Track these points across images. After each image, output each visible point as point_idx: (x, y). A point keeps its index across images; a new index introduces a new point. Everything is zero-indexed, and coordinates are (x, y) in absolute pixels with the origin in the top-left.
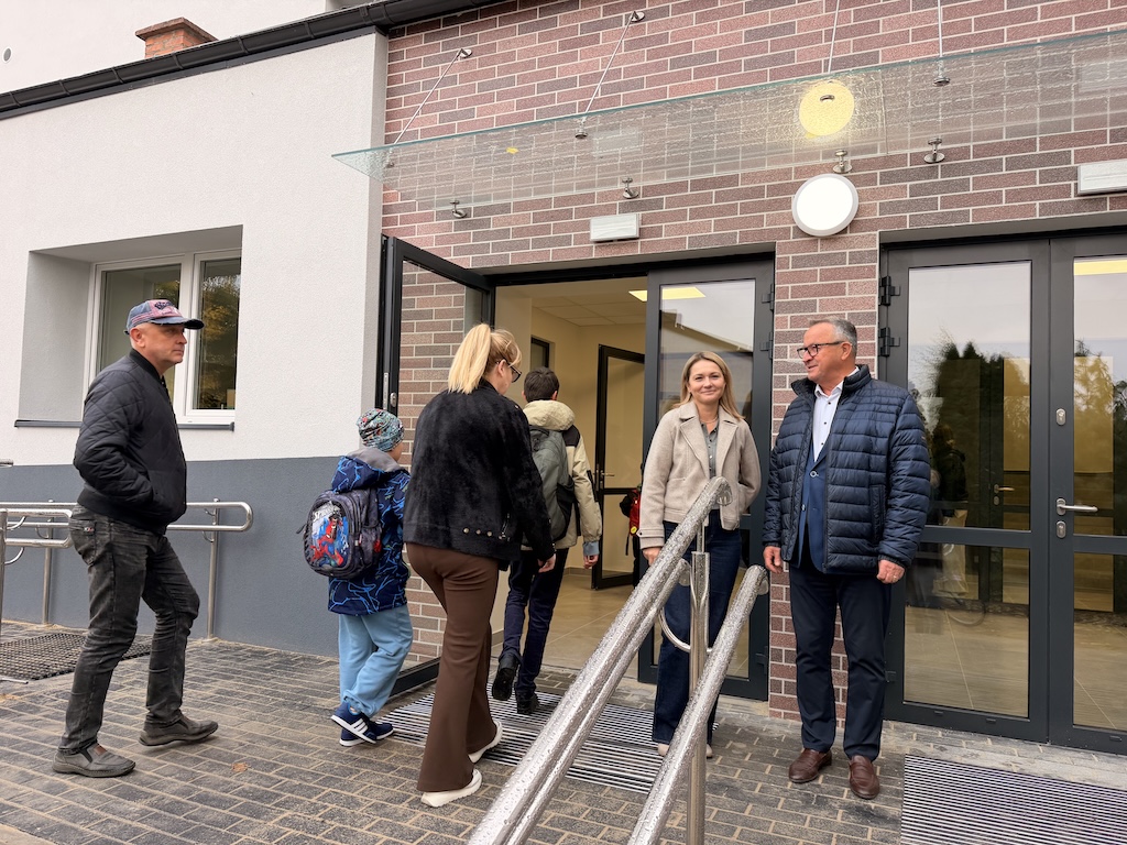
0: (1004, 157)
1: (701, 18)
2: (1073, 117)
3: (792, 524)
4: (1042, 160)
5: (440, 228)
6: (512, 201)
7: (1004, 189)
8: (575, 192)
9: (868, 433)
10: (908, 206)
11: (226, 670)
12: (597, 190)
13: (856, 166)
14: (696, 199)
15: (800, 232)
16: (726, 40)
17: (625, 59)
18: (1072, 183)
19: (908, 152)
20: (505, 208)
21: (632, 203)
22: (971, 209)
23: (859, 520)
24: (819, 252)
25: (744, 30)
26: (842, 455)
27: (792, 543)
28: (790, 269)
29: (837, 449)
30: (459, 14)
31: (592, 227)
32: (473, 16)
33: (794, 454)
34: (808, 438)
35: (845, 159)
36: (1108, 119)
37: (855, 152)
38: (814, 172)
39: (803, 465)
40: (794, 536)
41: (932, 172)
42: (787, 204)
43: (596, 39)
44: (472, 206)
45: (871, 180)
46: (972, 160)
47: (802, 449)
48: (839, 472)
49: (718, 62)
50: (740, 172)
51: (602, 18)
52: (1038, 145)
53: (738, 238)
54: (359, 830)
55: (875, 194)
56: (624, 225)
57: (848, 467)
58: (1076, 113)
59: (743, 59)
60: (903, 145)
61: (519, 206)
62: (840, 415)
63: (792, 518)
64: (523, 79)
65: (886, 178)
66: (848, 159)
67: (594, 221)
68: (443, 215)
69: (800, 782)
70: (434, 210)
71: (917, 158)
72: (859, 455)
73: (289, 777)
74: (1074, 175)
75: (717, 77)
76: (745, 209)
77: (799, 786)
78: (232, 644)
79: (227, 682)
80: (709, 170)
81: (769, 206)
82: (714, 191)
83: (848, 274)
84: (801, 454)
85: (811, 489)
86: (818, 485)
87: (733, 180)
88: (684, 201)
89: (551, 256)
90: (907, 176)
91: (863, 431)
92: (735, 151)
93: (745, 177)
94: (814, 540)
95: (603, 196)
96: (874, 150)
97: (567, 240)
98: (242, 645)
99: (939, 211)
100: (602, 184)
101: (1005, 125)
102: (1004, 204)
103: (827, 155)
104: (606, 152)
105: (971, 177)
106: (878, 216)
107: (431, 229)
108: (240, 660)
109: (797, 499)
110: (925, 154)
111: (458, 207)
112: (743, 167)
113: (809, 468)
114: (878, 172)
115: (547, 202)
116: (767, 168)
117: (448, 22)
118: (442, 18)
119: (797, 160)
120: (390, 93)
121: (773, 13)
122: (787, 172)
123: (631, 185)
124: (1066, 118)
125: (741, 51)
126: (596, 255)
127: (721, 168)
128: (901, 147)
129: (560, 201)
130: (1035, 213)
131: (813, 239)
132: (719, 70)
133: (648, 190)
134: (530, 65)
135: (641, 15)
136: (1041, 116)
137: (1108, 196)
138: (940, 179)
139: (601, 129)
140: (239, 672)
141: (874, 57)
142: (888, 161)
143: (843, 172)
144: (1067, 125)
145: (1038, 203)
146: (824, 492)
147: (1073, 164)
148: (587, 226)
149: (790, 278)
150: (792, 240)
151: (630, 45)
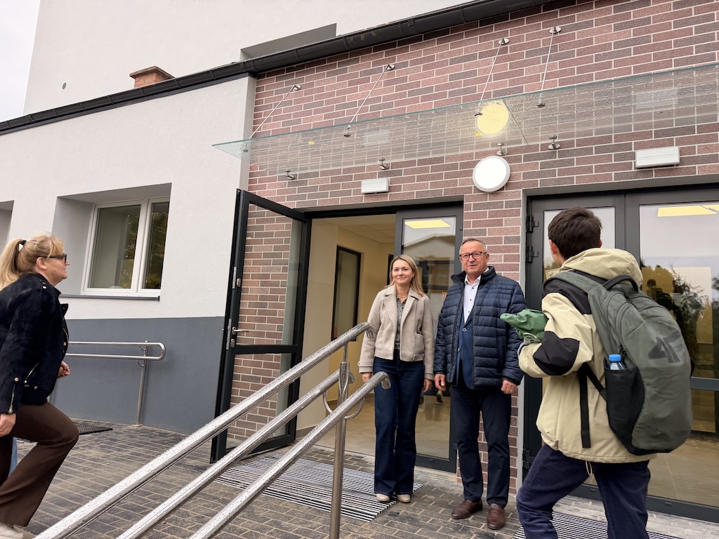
0: (594, 146)
1: (425, 68)
2: (633, 124)
3: (452, 360)
4: (616, 148)
5: (280, 185)
6: (319, 170)
7: (594, 165)
8: (354, 166)
9: (496, 305)
10: (539, 174)
11: (141, 442)
12: (366, 165)
13: (510, 151)
14: (420, 170)
15: (477, 190)
16: (438, 80)
17: (383, 91)
18: (633, 161)
19: (540, 143)
20: (316, 174)
21: (386, 171)
22: (575, 176)
23: (492, 357)
24: (488, 201)
25: (449, 74)
26: (481, 318)
27: (453, 371)
28: (472, 211)
29: (478, 314)
30: (295, 66)
31: (362, 186)
32: (302, 67)
33: (453, 318)
34: (461, 308)
35: (503, 147)
36: (653, 124)
37: (509, 143)
38: (486, 154)
39: (458, 324)
40: (454, 367)
41: (552, 155)
42: (470, 173)
43: (368, 80)
44: (298, 173)
45: (518, 159)
46: (575, 148)
47: (457, 315)
48: (480, 328)
49: (434, 93)
50: (444, 155)
51: (371, 68)
52: (613, 139)
53: (443, 192)
54: (184, 529)
55: (520, 168)
56: (380, 185)
57: (484, 326)
58: (635, 121)
59: (448, 91)
60: (537, 139)
61: (324, 173)
62: (479, 294)
63: (452, 356)
64: (328, 102)
65: (527, 158)
66: (505, 147)
67: (363, 182)
68: (281, 178)
69: (457, 518)
70: (277, 175)
71: (544, 147)
72: (490, 318)
73: (155, 500)
74: (633, 156)
75: (433, 101)
76: (447, 176)
77: (456, 521)
78: (150, 428)
79: (139, 448)
80: (428, 154)
81: (460, 175)
82: (430, 166)
83: (504, 214)
84: (457, 318)
85: (463, 338)
86: (467, 336)
87: (441, 159)
88: (413, 171)
89: (340, 201)
90: (539, 157)
91: (492, 304)
92: (443, 143)
93: (448, 158)
94: (466, 369)
95: (370, 168)
96: (520, 142)
97: (349, 193)
98: (155, 429)
99: (557, 177)
100: (369, 161)
101: (594, 128)
102: (594, 174)
103: (494, 145)
104: (371, 143)
105: (575, 158)
106: (522, 180)
107: (275, 186)
108: (151, 437)
109: (455, 344)
110: (549, 144)
111: (289, 173)
112: (447, 152)
113: (462, 326)
114: (522, 155)
115: (338, 171)
116: (460, 153)
117: (289, 70)
118: (285, 68)
119: (477, 148)
120: (256, 109)
121: (465, 65)
122: (471, 155)
123: (384, 162)
124: (629, 124)
125: (447, 86)
126: (365, 201)
127: (434, 153)
128: (536, 141)
129: (346, 171)
130: (612, 179)
131: (485, 194)
132: (435, 97)
133: (394, 165)
134: (332, 94)
135: (393, 66)
136: (615, 123)
137: (654, 169)
138: (557, 159)
139: (369, 131)
140: (148, 444)
141: (521, 89)
142: (528, 148)
143: (503, 154)
144: (629, 128)
145: (613, 173)
146: (471, 340)
147: (633, 150)
148: (360, 185)
149: (472, 216)
150: (473, 194)
151: (387, 83)
